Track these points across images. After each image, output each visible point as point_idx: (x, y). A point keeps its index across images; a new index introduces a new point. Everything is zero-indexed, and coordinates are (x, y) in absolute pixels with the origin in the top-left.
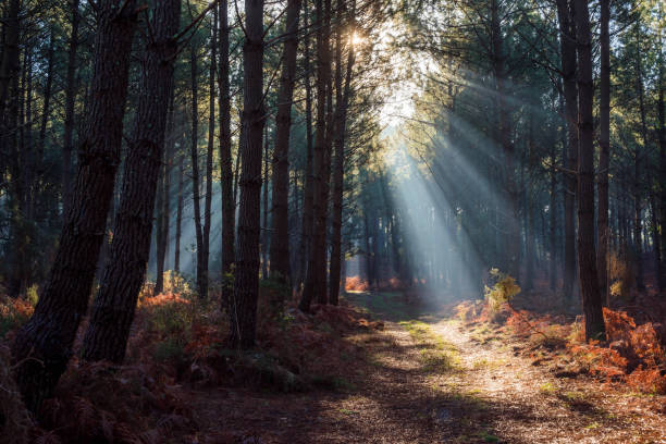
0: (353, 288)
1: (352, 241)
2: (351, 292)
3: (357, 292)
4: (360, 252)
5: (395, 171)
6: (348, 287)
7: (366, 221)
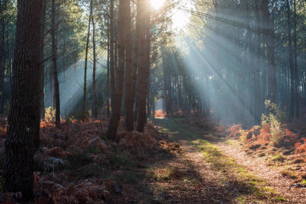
0: (158, 116)
1: (158, 91)
2: (157, 118)
3: (161, 118)
4: (162, 97)
5: (181, 50)
6: (156, 115)
7: (165, 81)
